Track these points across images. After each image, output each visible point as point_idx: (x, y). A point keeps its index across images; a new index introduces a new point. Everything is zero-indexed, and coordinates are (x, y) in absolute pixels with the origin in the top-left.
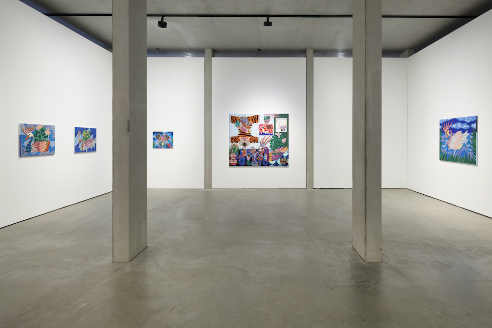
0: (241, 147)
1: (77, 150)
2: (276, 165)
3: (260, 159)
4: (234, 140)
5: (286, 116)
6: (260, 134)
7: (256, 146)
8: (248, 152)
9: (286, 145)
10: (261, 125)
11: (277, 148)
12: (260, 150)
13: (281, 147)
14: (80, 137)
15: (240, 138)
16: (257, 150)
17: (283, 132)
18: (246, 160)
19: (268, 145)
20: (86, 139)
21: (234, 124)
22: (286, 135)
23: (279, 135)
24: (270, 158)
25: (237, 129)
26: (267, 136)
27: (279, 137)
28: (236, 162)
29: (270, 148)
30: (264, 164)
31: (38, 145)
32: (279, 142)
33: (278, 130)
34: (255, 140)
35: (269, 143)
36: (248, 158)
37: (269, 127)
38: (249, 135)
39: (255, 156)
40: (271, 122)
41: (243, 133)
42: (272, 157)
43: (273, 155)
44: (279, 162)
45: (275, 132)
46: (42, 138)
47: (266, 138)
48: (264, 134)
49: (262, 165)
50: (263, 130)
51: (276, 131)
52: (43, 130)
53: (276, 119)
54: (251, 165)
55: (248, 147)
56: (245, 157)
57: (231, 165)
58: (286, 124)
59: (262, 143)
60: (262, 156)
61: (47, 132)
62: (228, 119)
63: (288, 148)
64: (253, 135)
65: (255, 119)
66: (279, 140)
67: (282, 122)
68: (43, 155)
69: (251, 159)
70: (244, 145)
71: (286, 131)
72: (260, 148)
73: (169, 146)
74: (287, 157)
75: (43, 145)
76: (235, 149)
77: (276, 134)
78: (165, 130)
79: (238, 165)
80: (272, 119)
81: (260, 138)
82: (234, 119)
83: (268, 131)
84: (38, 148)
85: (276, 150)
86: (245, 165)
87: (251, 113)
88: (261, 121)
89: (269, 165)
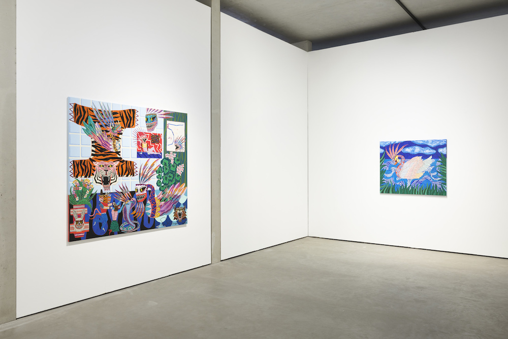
0: (98, 188)
2: (168, 223)
3: (139, 215)
4: (81, 168)
5: (181, 117)
6: (139, 156)
7: (131, 183)
8: (113, 200)
9: (183, 179)
10: (140, 134)
11: (169, 187)
12: (139, 193)
13: (175, 184)
15: (96, 164)
16: (133, 193)
17: (178, 151)
18: (110, 220)
19: (153, 181)
21: (80, 127)
22: (182, 158)
23: (172, 157)
24: (158, 209)
25: (89, 140)
26: (152, 160)
27: (172, 162)
28: (86, 227)
29: (157, 188)
30: (146, 224)
32: (172, 172)
33: (171, 148)
34: (127, 169)
35: (156, 175)
36: (115, 215)
37: (155, 139)
38: (115, 156)
39: (128, 208)
40: (158, 130)
41: (102, 152)
42: (161, 206)
43: (163, 203)
44: (172, 216)
45: (166, 152)
47: (149, 164)
48: (145, 155)
49: (143, 228)
50: (145, 146)
51: (168, 150)
53: (168, 122)
54: (120, 232)
55: (114, 188)
56: (108, 212)
57: (72, 238)
58: (183, 135)
59: (143, 177)
60: (142, 206)
63: (186, 186)
64: (125, 156)
65: (128, 118)
66: (172, 169)
67: (176, 130)
69: (120, 215)
70: (106, 181)
71: (183, 151)
72: (139, 187)
74: (186, 204)
76: (82, 193)
77: (167, 156)
79: (91, 235)
80: (160, 121)
81: (140, 163)
82: (80, 114)
83: (153, 148)
85: (168, 191)
86: (109, 233)
87: (121, 104)
88: (141, 124)
89: (154, 225)
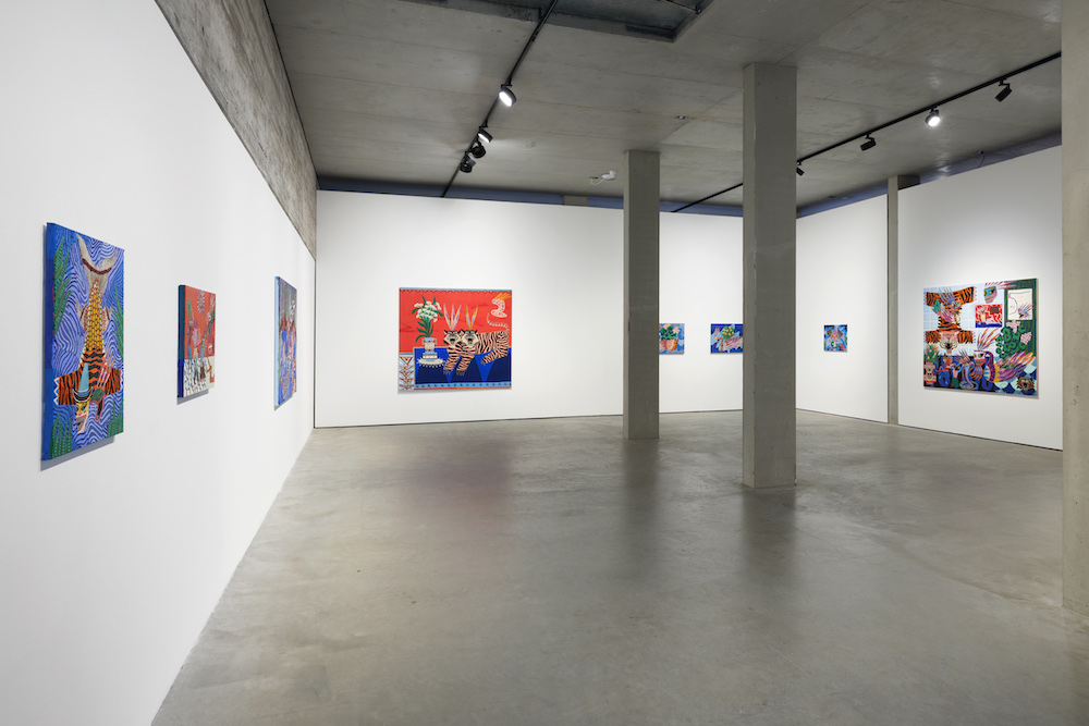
0: (942, 351)
1: (714, 349)
2: (1009, 390)
3: (977, 377)
4: (931, 337)
5: (1031, 284)
6: (977, 326)
7: (970, 349)
8: (954, 362)
9: (1032, 347)
10: (979, 307)
11: (1010, 355)
12: (977, 358)
13: (1019, 352)
14: (718, 334)
15: (941, 333)
16: (971, 358)
17: (1023, 318)
18: (951, 378)
19: (993, 348)
20: (727, 337)
21: (930, 308)
22: (1030, 326)
23: (1014, 326)
24: (997, 375)
25: (937, 316)
26: (991, 329)
27: (1015, 330)
28: (934, 378)
29: (996, 355)
30: (986, 386)
31: (665, 343)
32: (1015, 341)
33: (1014, 316)
34: (966, 337)
35: (995, 343)
36: (955, 374)
37: (995, 310)
38: (956, 327)
39: (967, 370)
40: (999, 300)
41: (946, 325)
42: (1001, 373)
43: (1003, 370)
44: (1014, 384)
45: (1006, 320)
46: (669, 336)
47: (988, 334)
48: (983, 325)
49: (981, 389)
50: (983, 317)
51: (1009, 318)
52: (670, 328)
53: (1009, 292)
54: (960, 388)
55: (955, 352)
56: (950, 370)
57: (926, 385)
58: (1030, 302)
59: (982, 344)
60: (980, 369)
61: (675, 331)
62: (922, 299)
63: (1035, 355)
64: (964, 327)
65: (967, 295)
66: (1014, 337)
67: (1022, 298)
68: (670, 353)
69: (960, 374)
70: (949, 346)
71: (1031, 318)
72: (977, 353)
73: (842, 348)
74: (1034, 375)
75: (671, 344)
76: (931, 354)
77: (1008, 324)
78: (837, 323)
79: (937, 385)
80: (1000, 293)
81: (978, 332)
82: (931, 299)
83: (992, 319)
84: (665, 346)
85: (1010, 359)
86: (950, 387)
87: (960, 284)
88: (979, 298)
89: (994, 389)
